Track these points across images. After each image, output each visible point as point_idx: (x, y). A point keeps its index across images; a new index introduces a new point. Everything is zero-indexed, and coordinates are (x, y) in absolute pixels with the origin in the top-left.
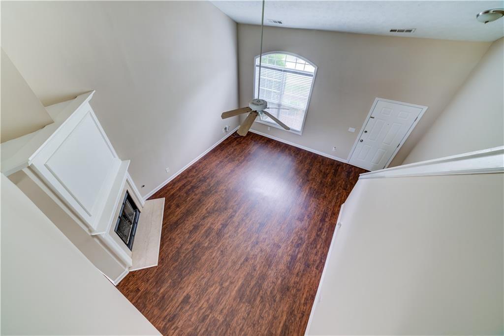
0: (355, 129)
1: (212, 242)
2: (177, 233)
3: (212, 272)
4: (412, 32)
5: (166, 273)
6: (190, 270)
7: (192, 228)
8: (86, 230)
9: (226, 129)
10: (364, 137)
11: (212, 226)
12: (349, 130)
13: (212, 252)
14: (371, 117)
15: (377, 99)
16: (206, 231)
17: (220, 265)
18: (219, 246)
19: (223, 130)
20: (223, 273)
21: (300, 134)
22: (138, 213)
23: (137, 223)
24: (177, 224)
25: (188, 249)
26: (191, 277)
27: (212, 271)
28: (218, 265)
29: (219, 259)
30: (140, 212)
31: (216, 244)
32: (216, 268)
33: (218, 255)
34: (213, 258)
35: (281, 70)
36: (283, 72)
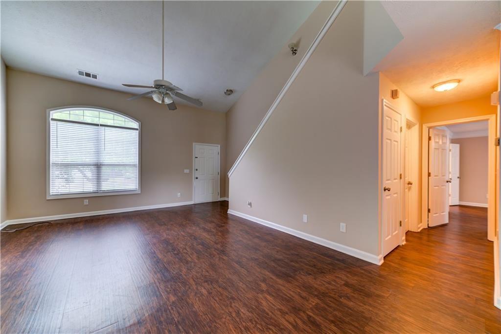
0: (189, 170)
10: (197, 174)
14: (196, 157)
15: (194, 143)
21: (139, 193)
35: (97, 125)
36: (100, 127)
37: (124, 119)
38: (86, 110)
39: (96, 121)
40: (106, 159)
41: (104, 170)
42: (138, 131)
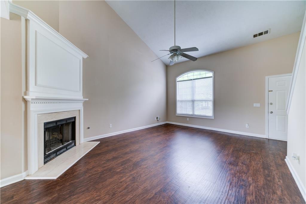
0: (259, 104)
1: (126, 169)
2: (95, 159)
3: (113, 196)
4: (269, 32)
5: (57, 187)
6: (87, 189)
7: (111, 158)
8: (24, 89)
9: (157, 118)
10: (271, 108)
11: (130, 159)
12: (254, 106)
13: (122, 177)
14: (269, 91)
15: (267, 77)
16: (124, 161)
17: (126, 190)
18: (132, 173)
19: (156, 118)
20: (127, 199)
21: (213, 118)
22: (73, 144)
23: (67, 149)
24: (99, 154)
25: (98, 171)
26: (83, 196)
27: (114, 194)
28: (125, 189)
29: (127, 184)
30: (75, 145)
31: (130, 171)
32: (120, 192)
33: (128, 180)
34: (121, 182)
35: (192, 80)
36: (193, 80)
37: (205, 73)
38: (189, 73)
39: (192, 78)
40: (197, 97)
41: (196, 103)
42: (212, 78)
